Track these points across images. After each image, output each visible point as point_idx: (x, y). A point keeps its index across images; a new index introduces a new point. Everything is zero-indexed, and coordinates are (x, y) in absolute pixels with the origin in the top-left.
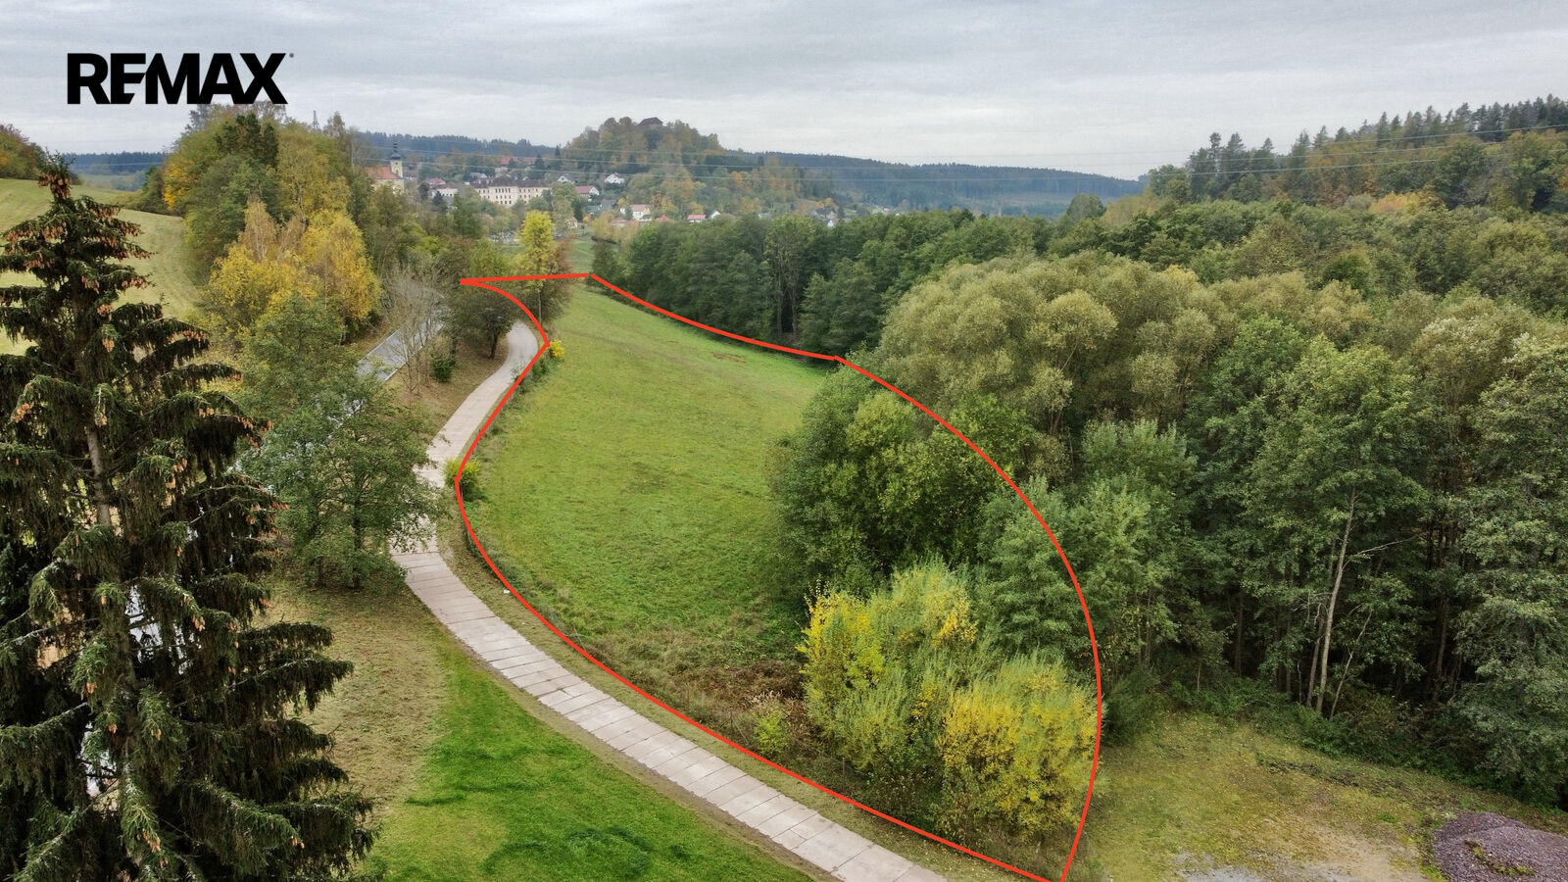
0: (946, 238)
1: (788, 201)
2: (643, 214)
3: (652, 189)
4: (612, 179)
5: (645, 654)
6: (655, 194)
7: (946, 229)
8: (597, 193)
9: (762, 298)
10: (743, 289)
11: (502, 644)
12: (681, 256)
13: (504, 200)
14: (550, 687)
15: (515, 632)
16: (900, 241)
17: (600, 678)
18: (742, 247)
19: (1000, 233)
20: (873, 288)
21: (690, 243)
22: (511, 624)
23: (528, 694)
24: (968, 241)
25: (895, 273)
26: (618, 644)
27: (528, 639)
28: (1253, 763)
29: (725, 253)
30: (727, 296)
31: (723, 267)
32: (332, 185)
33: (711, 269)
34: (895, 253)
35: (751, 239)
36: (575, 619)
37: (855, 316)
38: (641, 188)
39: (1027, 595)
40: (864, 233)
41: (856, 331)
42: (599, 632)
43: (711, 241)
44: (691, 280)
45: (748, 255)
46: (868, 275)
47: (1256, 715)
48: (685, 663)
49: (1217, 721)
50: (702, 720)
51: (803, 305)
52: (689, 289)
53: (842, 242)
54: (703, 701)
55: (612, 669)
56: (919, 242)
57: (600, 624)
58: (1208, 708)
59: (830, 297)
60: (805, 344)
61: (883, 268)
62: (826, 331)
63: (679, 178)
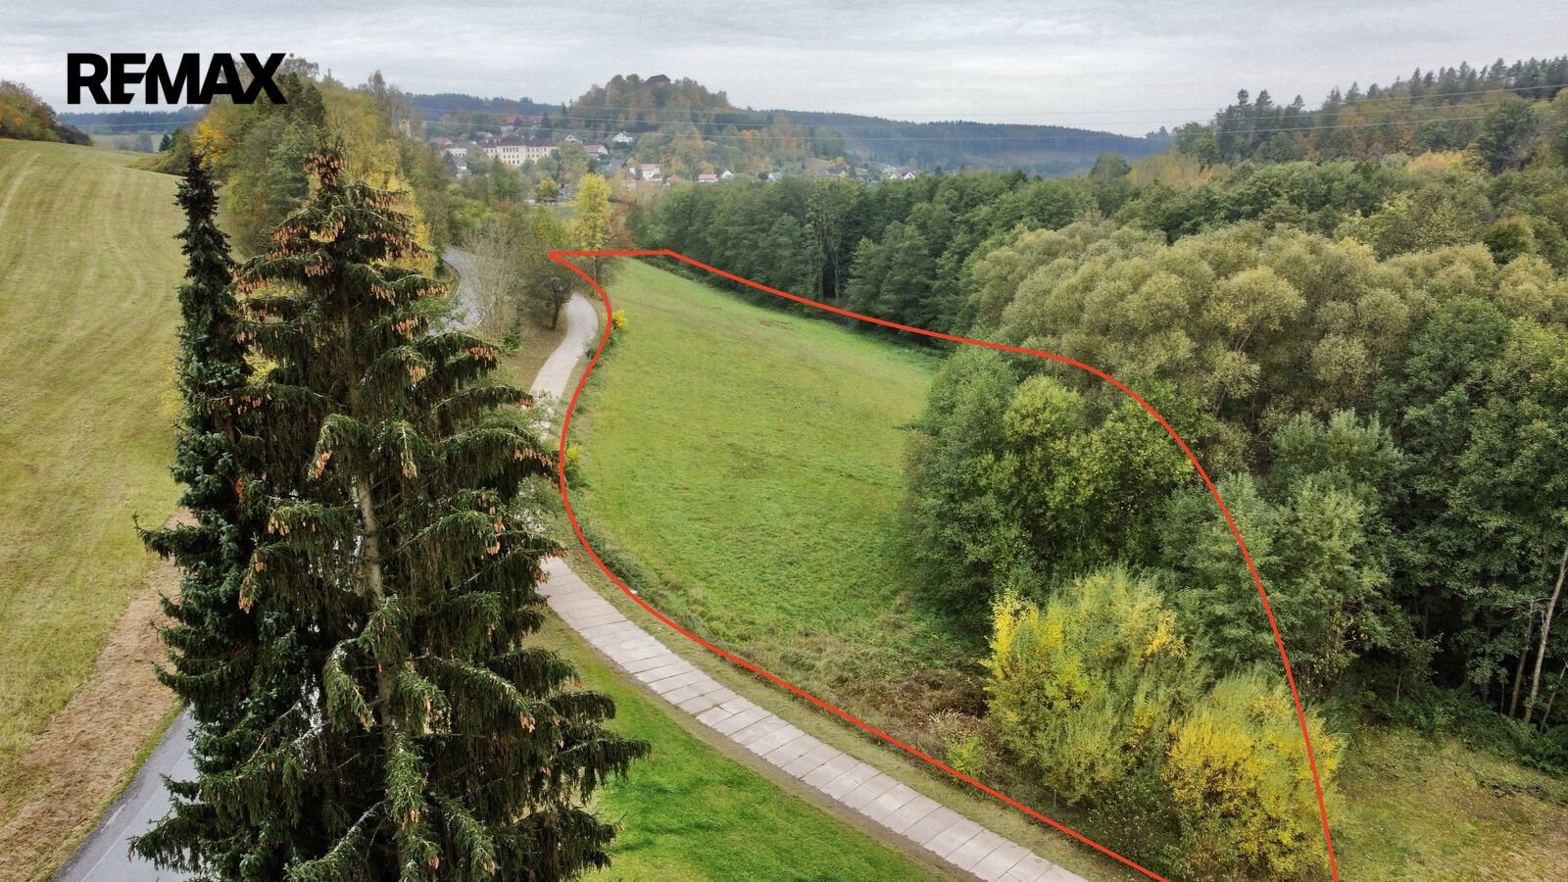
0: (1003, 202)
1: (798, 160)
2: (652, 174)
3: (662, 147)
4: (621, 138)
5: (797, 663)
6: (665, 153)
7: (1001, 191)
8: (605, 152)
9: (806, 263)
10: (787, 253)
11: (643, 653)
12: (719, 220)
13: (511, 159)
14: (705, 704)
15: (652, 638)
16: (952, 203)
17: (755, 692)
18: (784, 210)
19: (1066, 195)
20: (926, 252)
21: (727, 206)
22: (646, 629)
23: (683, 712)
24: (1031, 204)
25: (949, 238)
26: (768, 653)
27: (668, 647)
28: (1474, 784)
29: (766, 216)
30: (770, 261)
31: (763, 230)
32: (381, 147)
33: (749, 232)
34: (947, 216)
35: (791, 200)
36: (714, 624)
37: (908, 283)
38: (650, 147)
39: (1237, 606)
40: (909, 194)
41: (907, 297)
42: (743, 638)
43: (751, 203)
44: (729, 244)
45: (792, 218)
46: (920, 240)
47: (1463, 729)
48: (845, 674)
49: (1422, 736)
50: (878, 741)
51: (851, 270)
52: (728, 253)
53: (887, 205)
54: (877, 719)
55: (766, 681)
56: (973, 204)
57: (741, 629)
58: (1411, 722)
59: (880, 261)
60: (854, 310)
61: (934, 232)
62: (875, 297)
63: (689, 137)
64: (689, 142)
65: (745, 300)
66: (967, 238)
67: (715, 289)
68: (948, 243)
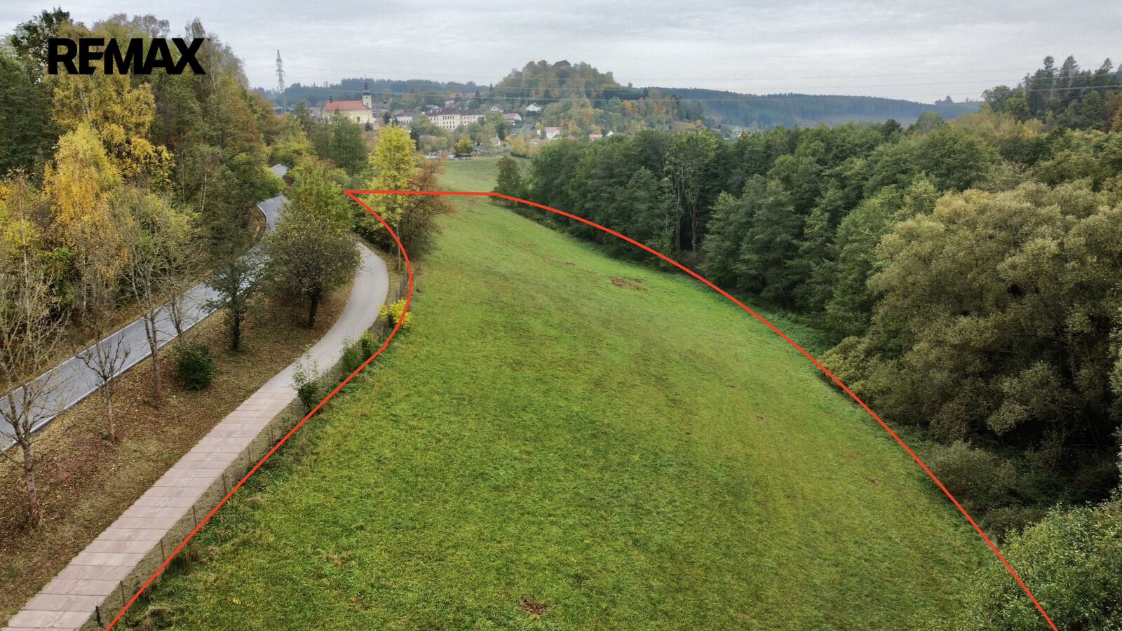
1: (666, 122)
2: (554, 135)
3: (562, 114)
4: (532, 108)
6: (564, 118)
8: (520, 118)
9: (662, 216)
10: (643, 207)
12: (579, 172)
21: (589, 159)
29: (624, 170)
31: (621, 184)
33: (609, 185)
34: (814, 170)
35: (650, 154)
37: (770, 242)
38: (552, 114)
43: (611, 157)
44: (589, 195)
45: (649, 172)
59: (739, 217)
60: (710, 268)
61: (800, 187)
62: (733, 254)
63: (583, 106)
64: (583, 110)
65: (603, 251)
66: (840, 194)
67: (575, 239)
68: (817, 199)
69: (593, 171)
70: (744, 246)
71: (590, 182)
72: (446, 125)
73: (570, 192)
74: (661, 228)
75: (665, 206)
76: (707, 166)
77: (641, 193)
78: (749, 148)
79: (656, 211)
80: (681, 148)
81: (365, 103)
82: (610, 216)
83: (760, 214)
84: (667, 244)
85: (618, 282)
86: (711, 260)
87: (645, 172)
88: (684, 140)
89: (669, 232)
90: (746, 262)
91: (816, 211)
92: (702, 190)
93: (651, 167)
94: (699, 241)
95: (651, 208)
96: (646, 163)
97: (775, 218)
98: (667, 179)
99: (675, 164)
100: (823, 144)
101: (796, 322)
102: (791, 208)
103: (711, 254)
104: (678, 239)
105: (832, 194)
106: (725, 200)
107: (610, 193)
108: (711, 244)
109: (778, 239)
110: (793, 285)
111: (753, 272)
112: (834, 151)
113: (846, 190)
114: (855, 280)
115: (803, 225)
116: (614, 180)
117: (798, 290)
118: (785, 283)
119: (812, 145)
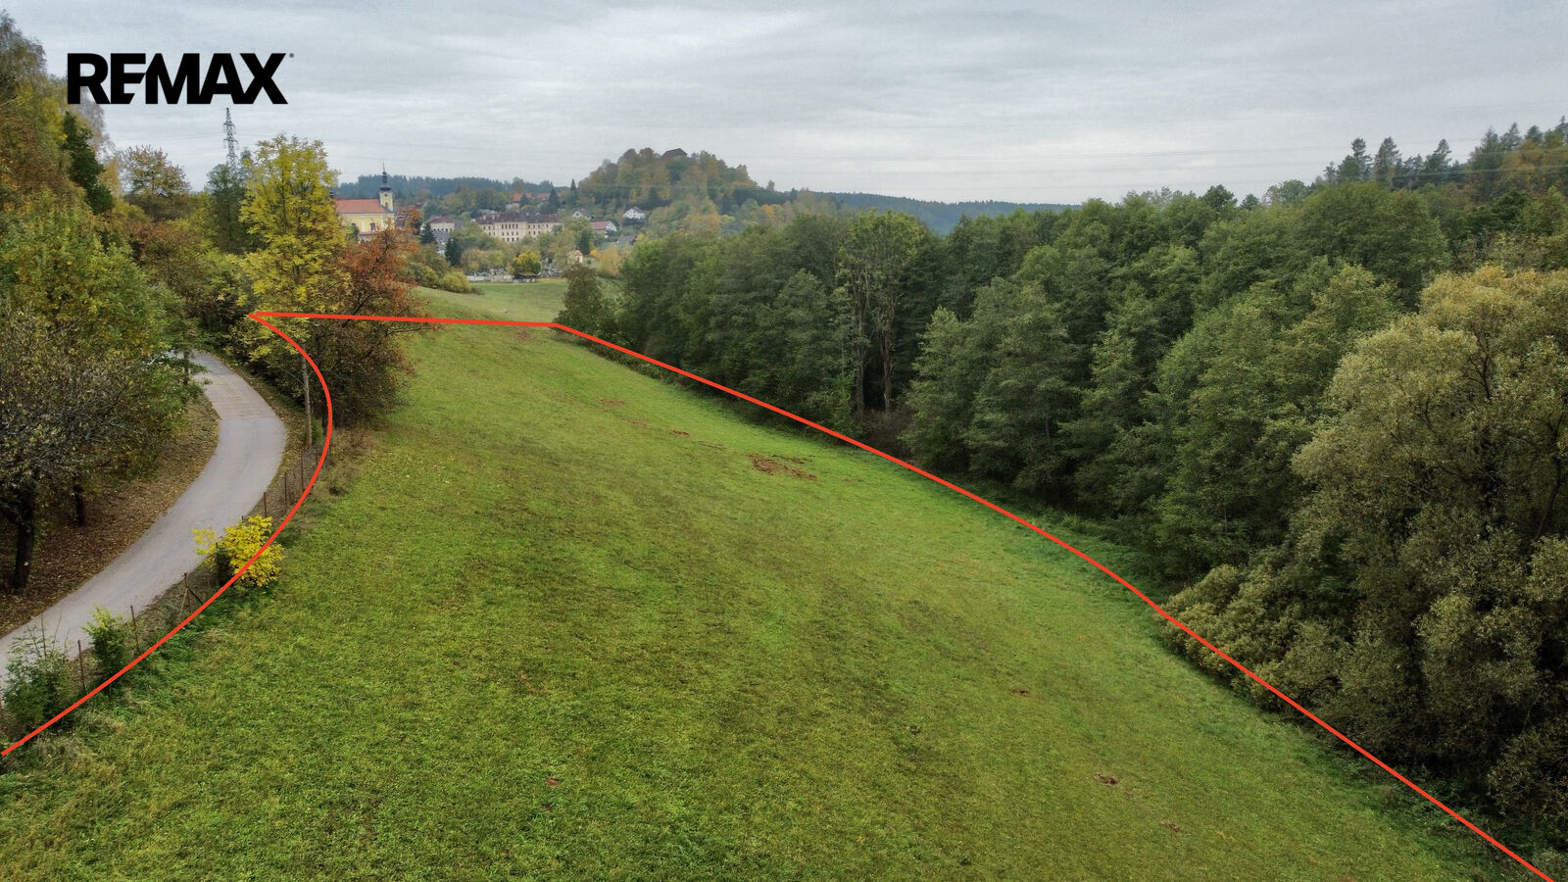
3: (675, 223)
4: (632, 214)
6: (677, 228)
8: (614, 229)
9: (836, 353)
10: (805, 336)
12: (697, 284)
18: (798, 264)
29: (771, 277)
33: (747, 303)
35: (812, 251)
38: (661, 223)
41: (1029, 417)
43: (746, 256)
46: (1048, 311)
51: (916, 366)
59: (969, 349)
60: (922, 437)
61: (1072, 297)
62: (962, 412)
63: (704, 211)
64: (705, 217)
65: (737, 412)
66: (1149, 306)
67: (690, 394)
68: (1108, 316)
69: (718, 281)
70: (981, 398)
71: (713, 298)
72: (505, 237)
73: (682, 316)
74: (834, 373)
75: (839, 335)
76: (907, 270)
77: (799, 314)
78: (976, 240)
79: (826, 344)
80: (861, 243)
81: (383, 203)
82: (747, 354)
83: (1009, 342)
84: (845, 396)
85: (764, 464)
86: (922, 424)
87: (805, 280)
88: (869, 226)
89: (847, 379)
90: (984, 426)
91: (1112, 336)
92: (898, 312)
93: (815, 272)
94: (895, 393)
95: (816, 339)
96: (807, 264)
97: (1036, 349)
98: (842, 289)
99: (853, 267)
100: (1105, 228)
101: (1081, 531)
102: (1063, 332)
103: (921, 415)
104: (860, 391)
105: (1135, 308)
106: (943, 322)
107: (746, 315)
108: (919, 397)
109: (1042, 386)
110: (1070, 466)
111: (1000, 443)
112: (1127, 237)
113: (1161, 299)
114: (1219, 457)
115: (1089, 359)
116: (752, 294)
117: (1083, 475)
118: (1054, 462)
119: (1088, 230)
